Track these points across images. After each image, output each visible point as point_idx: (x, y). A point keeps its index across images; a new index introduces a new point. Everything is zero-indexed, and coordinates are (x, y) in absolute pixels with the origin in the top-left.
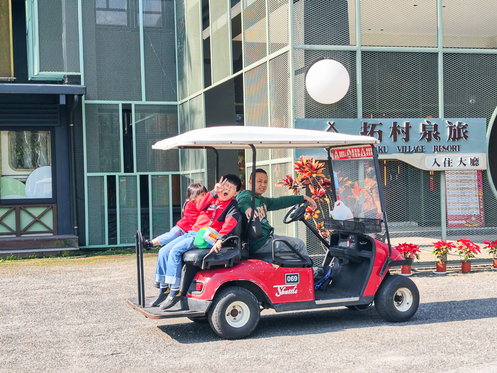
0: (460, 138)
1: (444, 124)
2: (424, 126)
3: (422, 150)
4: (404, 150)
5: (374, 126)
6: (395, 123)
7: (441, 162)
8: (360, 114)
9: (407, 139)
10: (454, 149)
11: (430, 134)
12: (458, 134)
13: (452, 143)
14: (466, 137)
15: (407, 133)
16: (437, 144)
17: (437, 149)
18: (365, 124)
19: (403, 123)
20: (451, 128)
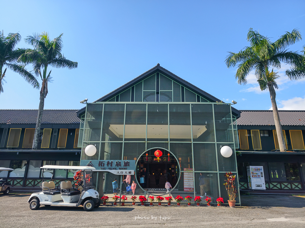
0: (127, 165)
1: (122, 161)
2: (116, 162)
3: (115, 169)
4: (110, 169)
5: (102, 162)
6: (108, 161)
7: (120, 173)
8: (99, 159)
9: (111, 166)
10: (125, 169)
11: (118, 164)
12: (127, 164)
13: (125, 167)
14: (129, 165)
15: (111, 164)
16: (120, 167)
17: (120, 169)
18: (100, 161)
19: (110, 161)
20: (124, 163)
